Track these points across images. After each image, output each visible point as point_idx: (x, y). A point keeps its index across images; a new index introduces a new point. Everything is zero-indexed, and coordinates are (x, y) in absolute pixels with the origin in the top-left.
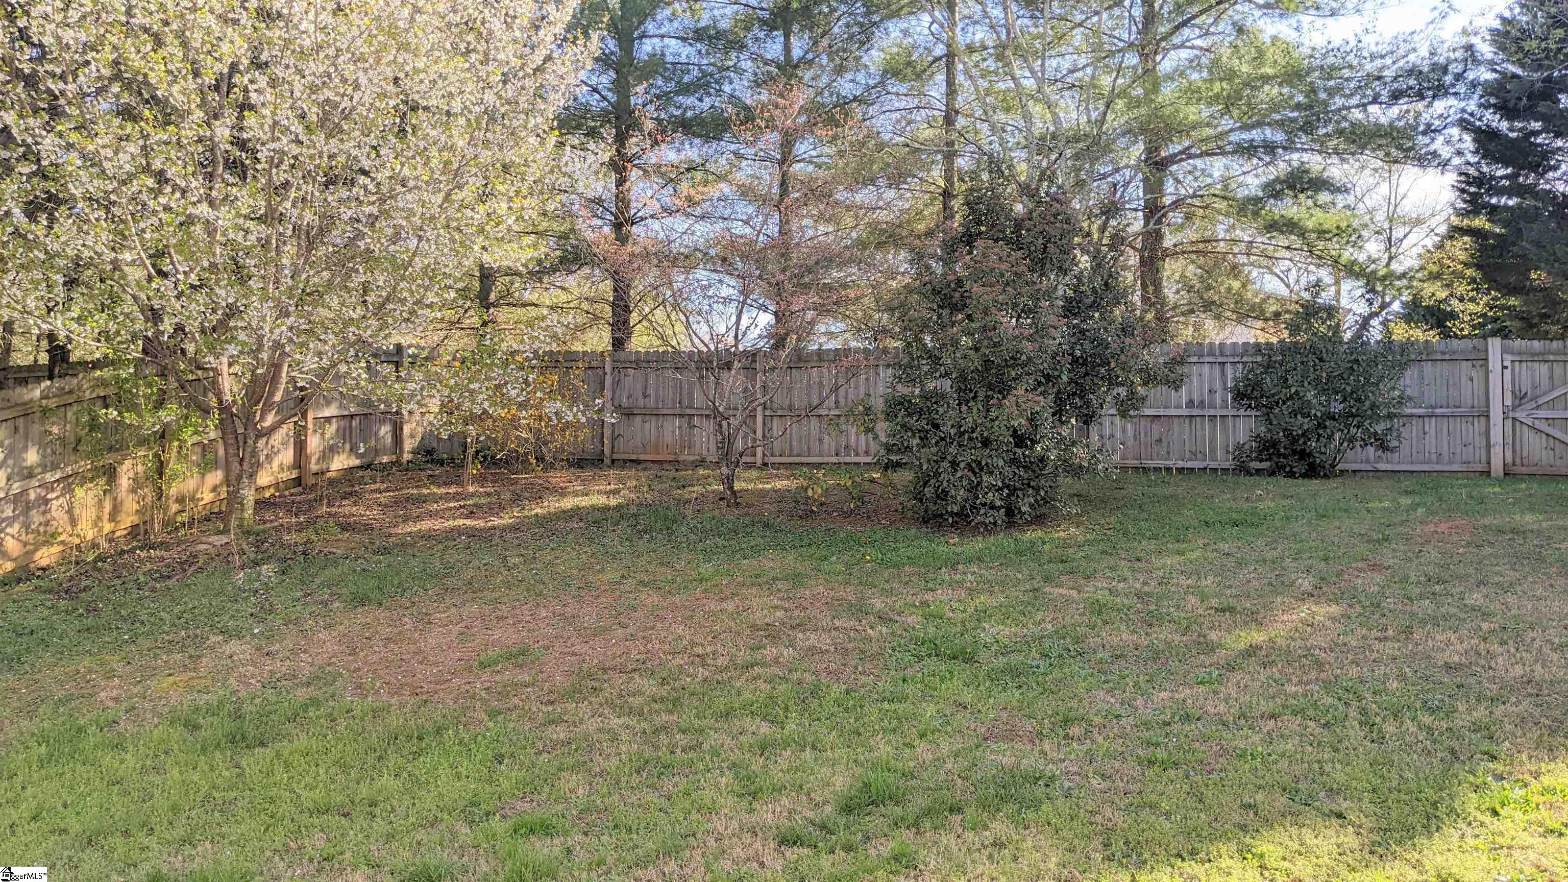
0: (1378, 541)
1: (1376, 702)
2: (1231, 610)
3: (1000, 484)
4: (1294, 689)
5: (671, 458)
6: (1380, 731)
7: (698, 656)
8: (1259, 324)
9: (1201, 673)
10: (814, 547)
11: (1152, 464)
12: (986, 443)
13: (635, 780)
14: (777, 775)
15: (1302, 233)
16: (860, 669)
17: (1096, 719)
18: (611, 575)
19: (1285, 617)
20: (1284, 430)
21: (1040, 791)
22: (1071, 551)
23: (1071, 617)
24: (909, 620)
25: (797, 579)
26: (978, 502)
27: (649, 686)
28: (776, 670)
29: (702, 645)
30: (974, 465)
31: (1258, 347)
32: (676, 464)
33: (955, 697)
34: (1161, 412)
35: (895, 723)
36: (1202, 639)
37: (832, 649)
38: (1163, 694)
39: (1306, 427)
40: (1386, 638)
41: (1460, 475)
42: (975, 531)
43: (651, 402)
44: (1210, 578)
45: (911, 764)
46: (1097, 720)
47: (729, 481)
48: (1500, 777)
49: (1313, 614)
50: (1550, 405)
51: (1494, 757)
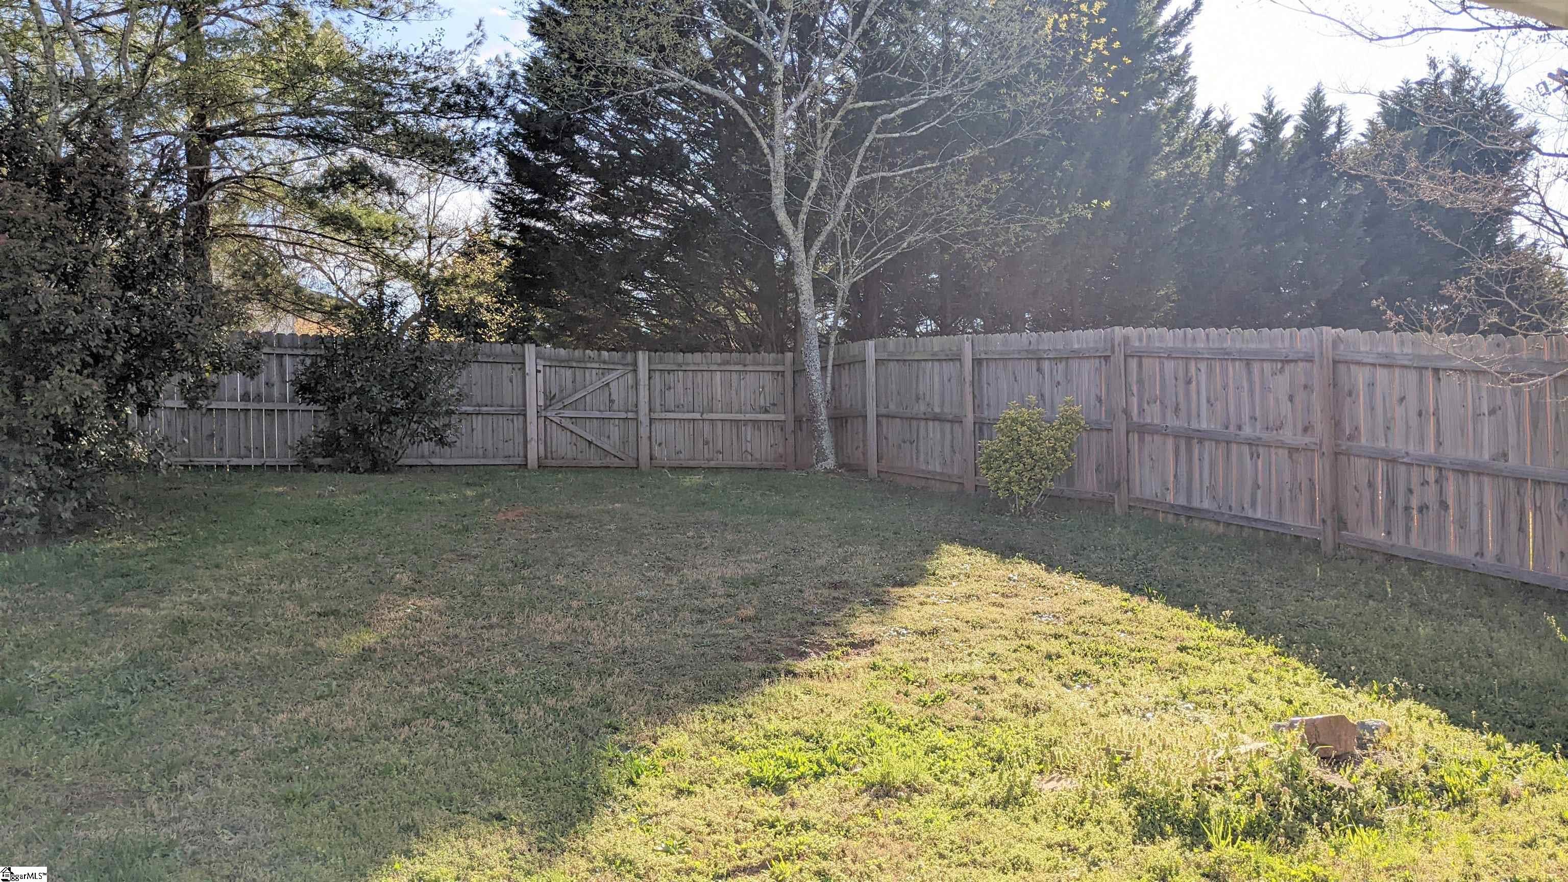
0: (459, 532)
1: (500, 691)
2: (335, 613)
4: (418, 689)
6: (511, 721)
8: (317, 317)
9: (319, 686)
11: (203, 461)
17: (206, 760)
19: (392, 615)
20: (348, 425)
22: (131, 562)
23: (148, 640)
34: (213, 405)
36: (309, 649)
38: (281, 717)
39: (370, 422)
40: (492, 627)
41: (502, 468)
44: (305, 581)
48: (625, 747)
49: (419, 609)
50: (574, 405)
51: (617, 729)
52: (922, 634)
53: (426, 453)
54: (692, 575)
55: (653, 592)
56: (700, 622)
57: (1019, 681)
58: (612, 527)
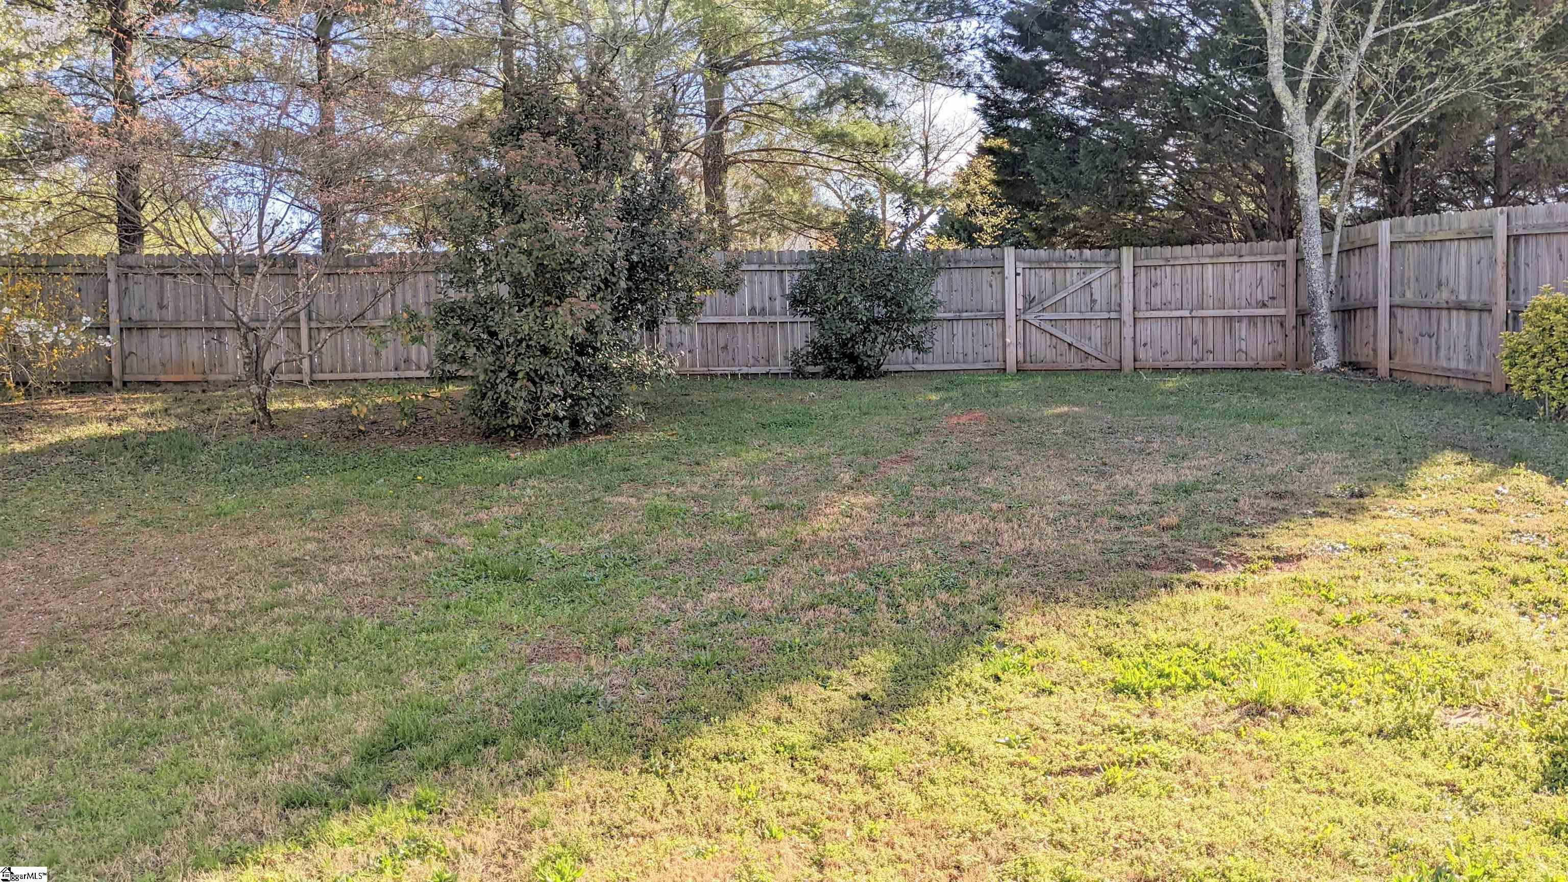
0: (910, 434)
1: (901, 585)
2: (780, 507)
3: (561, 393)
4: (832, 578)
5: (199, 377)
6: (904, 612)
7: (208, 602)
8: (814, 233)
9: (750, 571)
10: (359, 470)
11: (719, 370)
12: (545, 351)
13: (111, 753)
14: (290, 728)
15: (853, 146)
16: (399, 599)
17: (645, 627)
18: (105, 516)
19: (828, 511)
20: (836, 334)
21: (582, 709)
22: (635, 458)
23: (627, 525)
24: (460, 542)
25: (337, 506)
26: (540, 413)
27: (141, 642)
28: (301, 609)
29: (214, 589)
30: (532, 374)
31: (812, 256)
32: (205, 385)
33: (502, 620)
34: (727, 320)
35: (432, 654)
36: (752, 538)
37: (369, 580)
38: (713, 595)
39: (854, 331)
40: (913, 524)
41: (982, 372)
42: (538, 444)
43: (169, 315)
44: (763, 478)
45: (446, 698)
46: (647, 628)
47: (261, 401)
48: (1002, 645)
49: (852, 506)
50: (1054, 307)
51: (998, 627)
52: (1363, 550)
53: (911, 360)
54: (1122, 481)
55: (1075, 497)
56: (1118, 529)
57: (1465, 606)
58: (1060, 431)
